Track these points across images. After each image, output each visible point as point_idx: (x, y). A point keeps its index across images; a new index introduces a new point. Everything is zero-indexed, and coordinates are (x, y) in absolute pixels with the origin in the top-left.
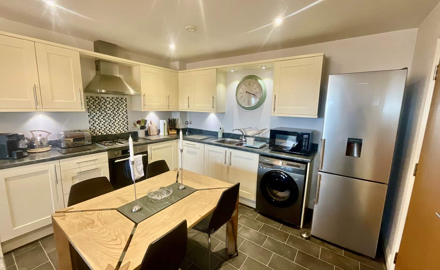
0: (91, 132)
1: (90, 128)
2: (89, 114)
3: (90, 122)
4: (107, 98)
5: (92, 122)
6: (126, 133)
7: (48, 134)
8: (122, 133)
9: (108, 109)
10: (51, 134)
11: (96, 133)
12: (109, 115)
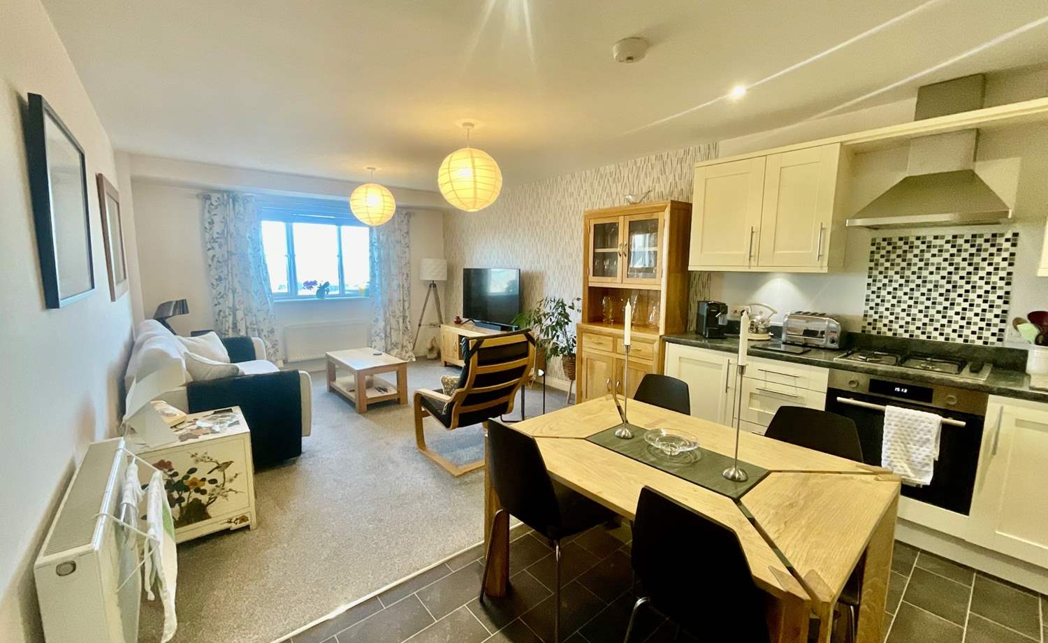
0: (866, 325)
1: (866, 316)
2: (870, 281)
3: (867, 300)
4: (936, 238)
5: (873, 300)
6: (985, 348)
7: (772, 312)
8: (970, 346)
9: (932, 268)
10: (776, 313)
11: (880, 328)
12: (930, 286)
